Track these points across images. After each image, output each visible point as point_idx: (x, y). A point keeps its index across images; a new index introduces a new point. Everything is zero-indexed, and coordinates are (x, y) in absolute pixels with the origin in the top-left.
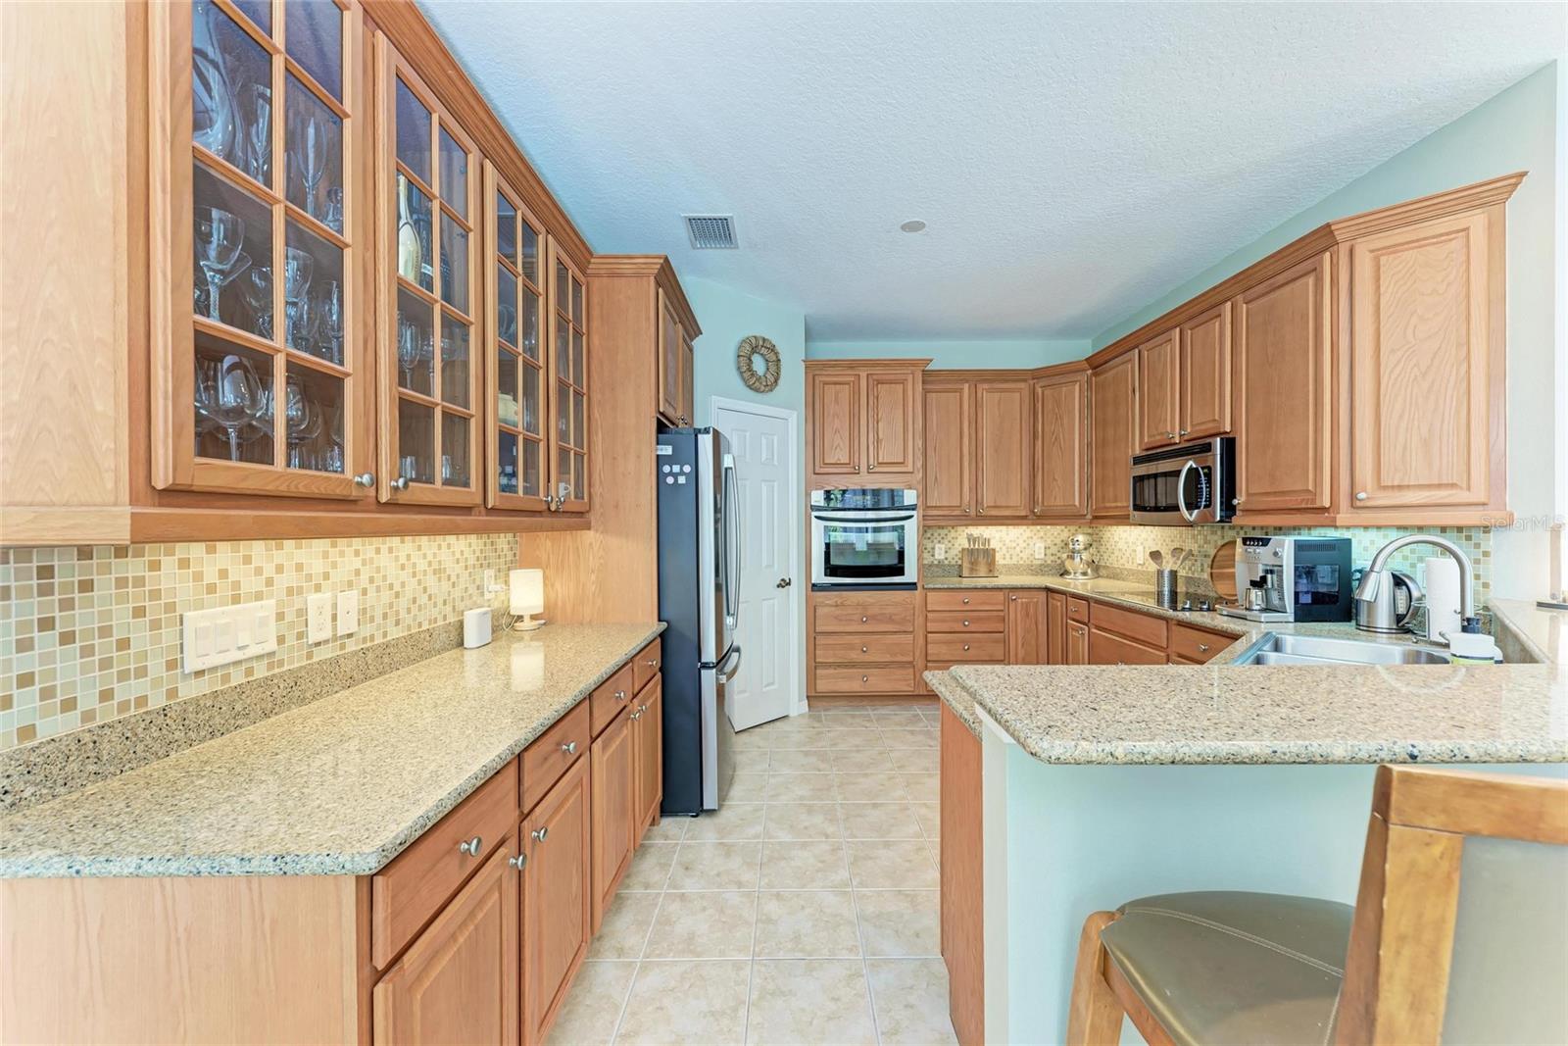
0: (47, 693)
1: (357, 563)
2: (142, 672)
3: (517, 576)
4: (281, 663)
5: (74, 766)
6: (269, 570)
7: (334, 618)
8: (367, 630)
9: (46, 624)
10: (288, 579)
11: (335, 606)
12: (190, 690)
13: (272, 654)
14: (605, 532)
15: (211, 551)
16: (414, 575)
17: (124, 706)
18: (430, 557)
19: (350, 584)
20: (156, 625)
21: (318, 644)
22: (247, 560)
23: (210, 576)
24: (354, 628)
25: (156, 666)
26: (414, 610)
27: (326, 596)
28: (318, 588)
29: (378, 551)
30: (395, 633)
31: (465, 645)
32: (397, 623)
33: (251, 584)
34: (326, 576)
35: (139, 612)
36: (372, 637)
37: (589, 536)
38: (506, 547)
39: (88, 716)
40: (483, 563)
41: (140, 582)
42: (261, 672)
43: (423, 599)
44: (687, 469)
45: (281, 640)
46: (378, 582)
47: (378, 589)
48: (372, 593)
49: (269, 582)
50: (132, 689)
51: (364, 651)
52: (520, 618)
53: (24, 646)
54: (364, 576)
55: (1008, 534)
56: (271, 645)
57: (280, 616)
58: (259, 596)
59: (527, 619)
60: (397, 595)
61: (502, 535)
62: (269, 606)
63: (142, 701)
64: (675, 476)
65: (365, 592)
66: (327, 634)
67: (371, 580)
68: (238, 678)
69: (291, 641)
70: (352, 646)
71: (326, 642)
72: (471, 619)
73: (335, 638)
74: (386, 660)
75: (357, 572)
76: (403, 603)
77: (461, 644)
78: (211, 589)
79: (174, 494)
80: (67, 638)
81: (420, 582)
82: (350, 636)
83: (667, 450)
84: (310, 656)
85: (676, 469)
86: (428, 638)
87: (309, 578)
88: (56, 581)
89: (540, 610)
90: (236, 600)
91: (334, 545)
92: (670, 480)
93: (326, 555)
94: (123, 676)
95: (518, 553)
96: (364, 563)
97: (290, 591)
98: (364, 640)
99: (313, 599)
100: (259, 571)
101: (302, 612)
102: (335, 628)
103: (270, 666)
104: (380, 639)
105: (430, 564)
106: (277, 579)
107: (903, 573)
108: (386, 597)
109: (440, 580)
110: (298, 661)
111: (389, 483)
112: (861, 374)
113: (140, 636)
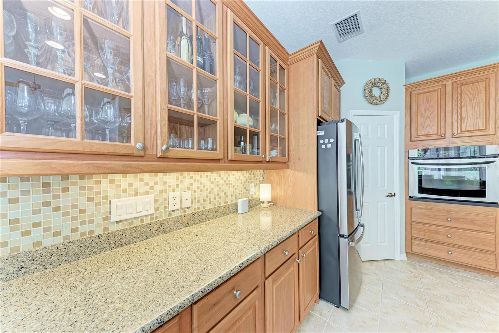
0: (46, 230)
1: (192, 181)
2: (92, 222)
3: (262, 186)
4: (157, 218)
5: (55, 258)
6: (151, 184)
7: (181, 201)
8: (196, 205)
9: (46, 204)
10: (161, 187)
11: (181, 197)
12: (113, 228)
13: (153, 214)
14: (295, 170)
15: (125, 177)
16: (218, 185)
17: (83, 234)
18: (225, 179)
19: (188, 189)
20: (98, 204)
21: (174, 211)
23: (124, 185)
24: (190, 205)
25: (98, 219)
26: (218, 198)
27: (177, 194)
28: (174, 190)
29: (201, 177)
30: (208, 207)
31: (238, 212)
32: (210, 203)
33: (142, 188)
34: (177, 186)
35: (90, 199)
36: (199, 208)
37: (289, 171)
38: (260, 176)
39: (65, 238)
40: (249, 181)
41: (91, 188)
42: (147, 221)
43: (222, 194)
44: (332, 140)
45: (156, 209)
46: (201, 187)
47: (201, 191)
48: (198, 191)
49: (152, 188)
50: (87, 228)
52: (263, 202)
53: (35, 212)
54: (195, 185)
56: (152, 211)
57: (156, 201)
58: (147, 193)
59: (265, 203)
60: (210, 193)
61: (258, 171)
62: (151, 197)
63: (92, 232)
64: (326, 144)
65: (195, 192)
66: (178, 207)
67: (198, 187)
68: (137, 223)
69: (161, 209)
70: (189, 211)
71: (178, 210)
72: (240, 202)
73: (181, 208)
74: (204, 217)
75: (192, 185)
76: (212, 196)
77: (237, 211)
78: (125, 191)
80: (56, 209)
81: (220, 188)
82: (188, 208)
83: (322, 133)
84: (170, 215)
85: (326, 141)
86: (223, 209)
87: (170, 186)
88: (51, 188)
89: (270, 200)
90: (136, 195)
91: (181, 175)
92: (323, 146)
93: (177, 178)
94: (83, 223)
95: (265, 178)
96: (195, 181)
97: (161, 192)
98: (195, 209)
99: (171, 194)
100: (147, 184)
101: (166, 199)
102: (181, 205)
103: (152, 219)
104: (202, 209)
105: (225, 181)
106: (155, 187)
107: (485, 197)
108: (205, 193)
109: (229, 187)
110: (165, 217)
111: (160, 148)
112: (446, 83)
113: (91, 208)
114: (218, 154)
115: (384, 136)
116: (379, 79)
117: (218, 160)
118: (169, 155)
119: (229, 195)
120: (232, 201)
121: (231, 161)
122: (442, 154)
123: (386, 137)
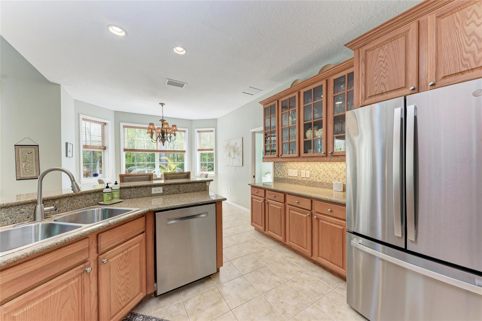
1: (310, 166)
4: (298, 178)
6: (297, 166)
7: (306, 174)
8: (312, 178)
9: (280, 168)
10: (299, 167)
11: (306, 173)
12: (289, 177)
15: (291, 163)
16: (324, 170)
18: (329, 167)
19: (309, 170)
20: (286, 170)
21: (303, 177)
22: (294, 164)
25: (287, 174)
26: (324, 177)
27: (304, 171)
28: (303, 169)
29: (315, 165)
30: (318, 180)
33: (295, 167)
34: (305, 168)
35: (285, 168)
36: (313, 180)
43: (327, 176)
45: (298, 175)
46: (315, 170)
47: (315, 172)
48: (313, 172)
49: (297, 167)
50: (285, 176)
51: (310, 181)
56: (297, 176)
57: (298, 172)
58: (296, 169)
60: (319, 173)
65: (311, 171)
67: (313, 170)
68: (294, 178)
70: (309, 180)
74: (314, 184)
75: (310, 168)
76: (321, 176)
78: (291, 167)
80: (281, 170)
81: (326, 172)
82: (309, 178)
84: (302, 179)
86: (326, 184)
87: (302, 168)
90: (293, 169)
91: (306, 163)
93: (304, 165)
94: (284, 174)
96: (311, 166)
97: (299, 169)
98: (311, 180)
99: (302, 171)
101: (301, 172)
102: (306, 176)
103: (297, 178)
104: (315, 180)
105: (329, 168)
106: (298, 167)
108: (316, 173)
109: (333, 173)
110: (300, 179)
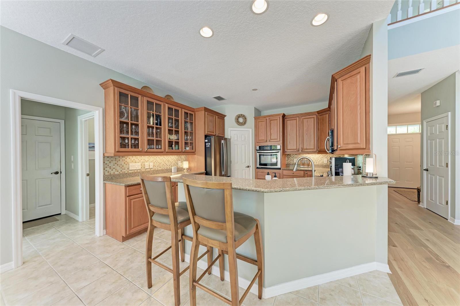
0: (116, 170)
1: (153, 159)
2: (125, 169)
3: (184, 162)
4: (141, 170)
5: (118, 177)
6: (140, 159)
7: (149, 166)
8: (155, 168)
9: (116, 163)
10: (143, 160)
11: (149, 164)
12: (130, 172)
13: (140, 169)
14: (197, 155)
15: (132, 157)
16: (163, 161)
17: (123, 172)
18: (166, 159)
19: (152, 162)
20: (126, 164)
21: (147, 169)
22: (137, 158)
23: (132, 160)
24: (152, 167)
25: (126, 169)
26: (163, 166)
27: (148, 163)
28: (147, 162)
29: (157, 158)
30: (159, 169)
32: (160, 167)
33: (137, 161)
34: (148, 161)
35: (125, 163)
36: (156, 169)
37: (196, 156)
38: (184, 158)
39: (119, 172)
40: (178, 160)
41: (125, 160)
42: (139, 171)
43: (165, 165)
45: (141, 168)
47: (157, 163)
48: (155, 163)
49: (140, 161)
50: (124, 171)
51: (154, 171)
52: (185, 169)
53: (114, 165)
54: (154, 161)
55: (315, 156)
56: (140, 168)
57: (141, 165)
58: (139, 162)
59: (186, 169)
60: (160, 164)
61: (183, 156)
62: (140, 164)
63: (125, 172)
64: (208, 145)
65: (154, 163)
66: (148, 168)
68: (136, 171)
69: (143, 168)
70: (152, 170)
71: (148, 169)
72: (173, 168)
73: (149, 168)
74: (157, 172)
75: (153, 160)
77: (172, 172)
78: (133, 161)
79: (118, 152)
80: (118, 165)
82: (152, 168)
83: (206, 141)
84: (146, 170)
87: (145, 161)
88: (117, 159)
89: (188, 168)
90: (136, 163)
91: (149, 157)
93: (148, 158)
94: (123, 169)
95: (187, 159)
96: (154, 159)
97: (143, 162)
98: (154, 169)
99: (146, 163)
100: (138, 160)
101: (144, 165)
102: (149, 167)
103: (140, 171)
104: (157, 169)
105: (166, 160)
106: (141, 161)
107: (277, 166)
108: (158, 164)
109: (168, 162)
110: (144, 170)
111: (146, 149)
112: (267, 118)
113: (125, 165)
114: (162, 150)
115: (245, 140)
116: (241, 115)
117: (162, 152)
118: (148, 151)
119: (168, 165)
120: (169, 167)
121: (167, 152)
122: (273, 148)
123: (246, 140)
